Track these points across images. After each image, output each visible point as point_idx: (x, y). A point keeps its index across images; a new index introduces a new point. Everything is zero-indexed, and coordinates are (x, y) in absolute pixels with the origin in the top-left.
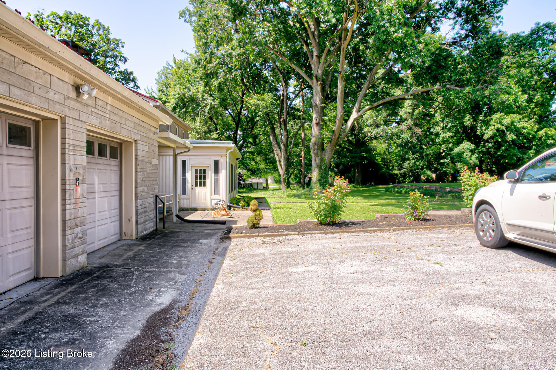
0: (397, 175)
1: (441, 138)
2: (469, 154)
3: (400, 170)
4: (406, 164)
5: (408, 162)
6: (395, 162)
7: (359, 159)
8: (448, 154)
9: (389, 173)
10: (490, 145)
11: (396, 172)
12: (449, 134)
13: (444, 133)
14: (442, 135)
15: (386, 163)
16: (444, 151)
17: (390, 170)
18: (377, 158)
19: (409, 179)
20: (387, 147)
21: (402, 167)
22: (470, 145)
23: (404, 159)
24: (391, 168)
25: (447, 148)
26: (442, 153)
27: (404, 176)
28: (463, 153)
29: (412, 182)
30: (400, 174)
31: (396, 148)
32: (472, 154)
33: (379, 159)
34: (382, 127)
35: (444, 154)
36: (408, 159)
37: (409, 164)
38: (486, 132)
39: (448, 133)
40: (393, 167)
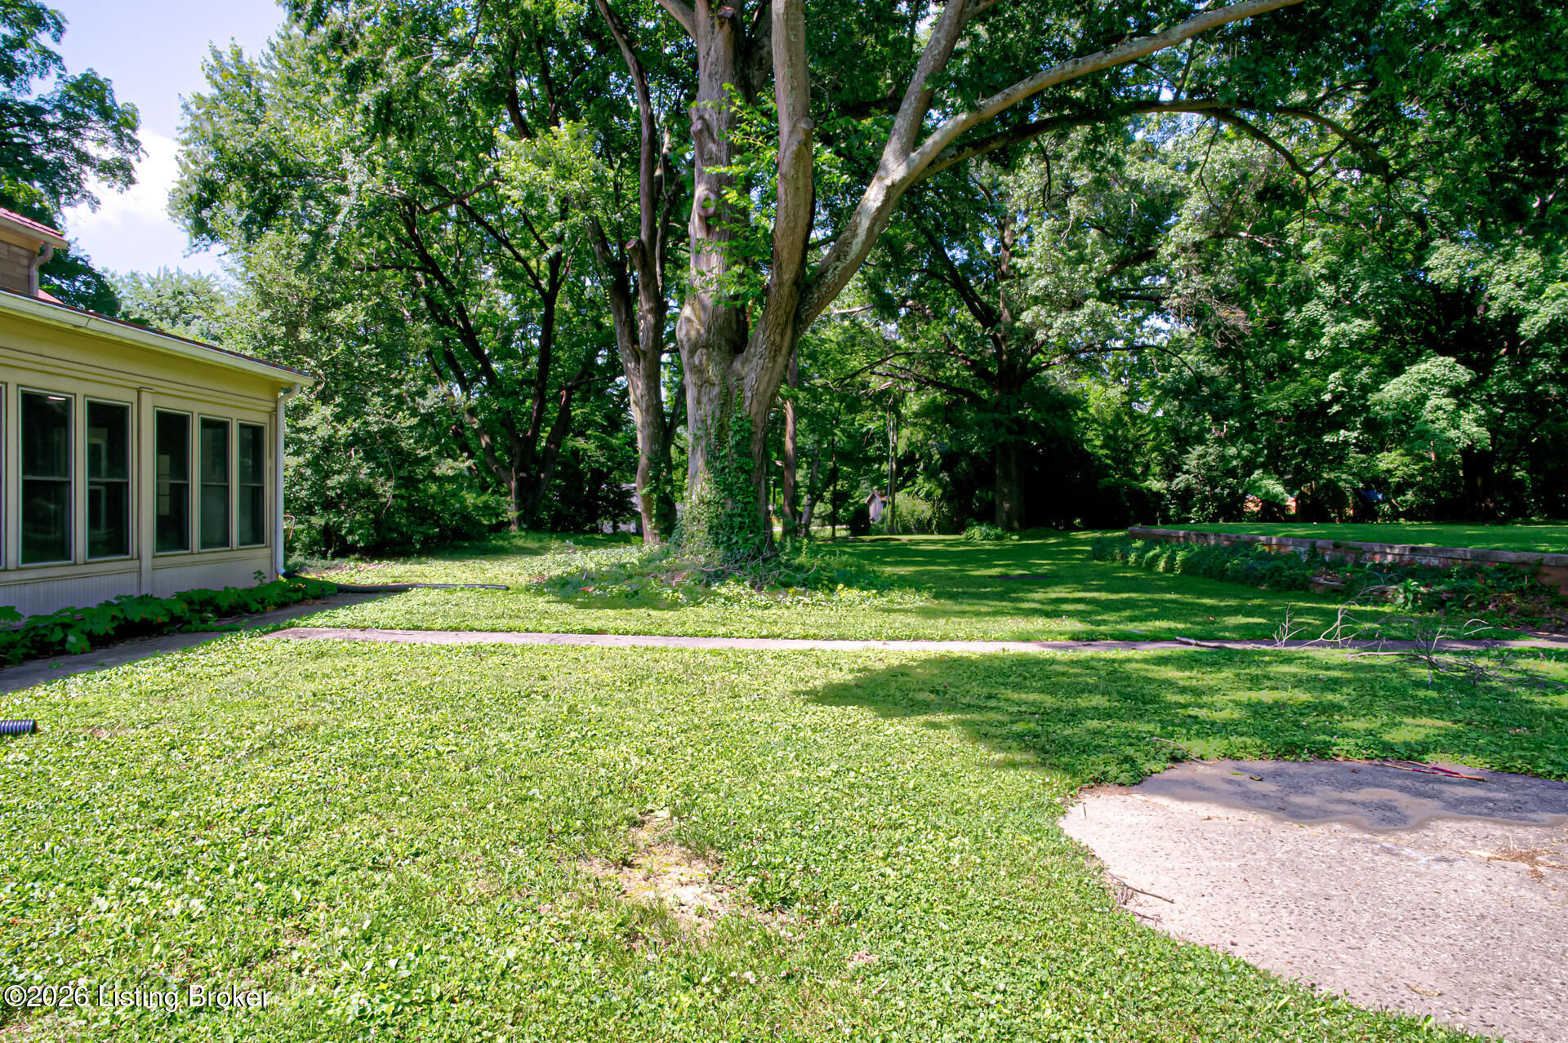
0: (1158, 495)
1: (1325, 341)
2: (1449, 404)
3: (1170, 477)
4: (1193, 458)
5: (1199, 449)
6: (1153, 450)
7: (1009, 431)
8: (1350, 411)
9: (1130, 487)
10: (1544, 366)
11: (1156, 485)
12: (1359, 326)
13: (1338, 321)
14: (1331, 330)
15: (1123, 453)
16: (1337, 398)
17: (1135, 477)
18: (1090, 435)
19: (1203, 509)
20: (1126, 398)
21: (1178, 469)
22: (1452, 369)
23: (1184, 441)
24: (1139, 470)
25: (1348, 384)
26: (1330, 404)
27: (1185, 497)
28: (1422, 400)
29: (1214, 519)
30: (1172, 493)
31: (1159, 402)
32: (1462, 405)
33: (1094, 440)
34: (1090, 303)
35: (1336, 408)
36: (1200, 439)
37: (1201, 456)
38: (1532, 305)
39: (1358, 321)
40: (1147, 466)
